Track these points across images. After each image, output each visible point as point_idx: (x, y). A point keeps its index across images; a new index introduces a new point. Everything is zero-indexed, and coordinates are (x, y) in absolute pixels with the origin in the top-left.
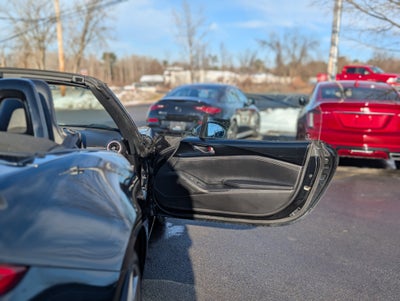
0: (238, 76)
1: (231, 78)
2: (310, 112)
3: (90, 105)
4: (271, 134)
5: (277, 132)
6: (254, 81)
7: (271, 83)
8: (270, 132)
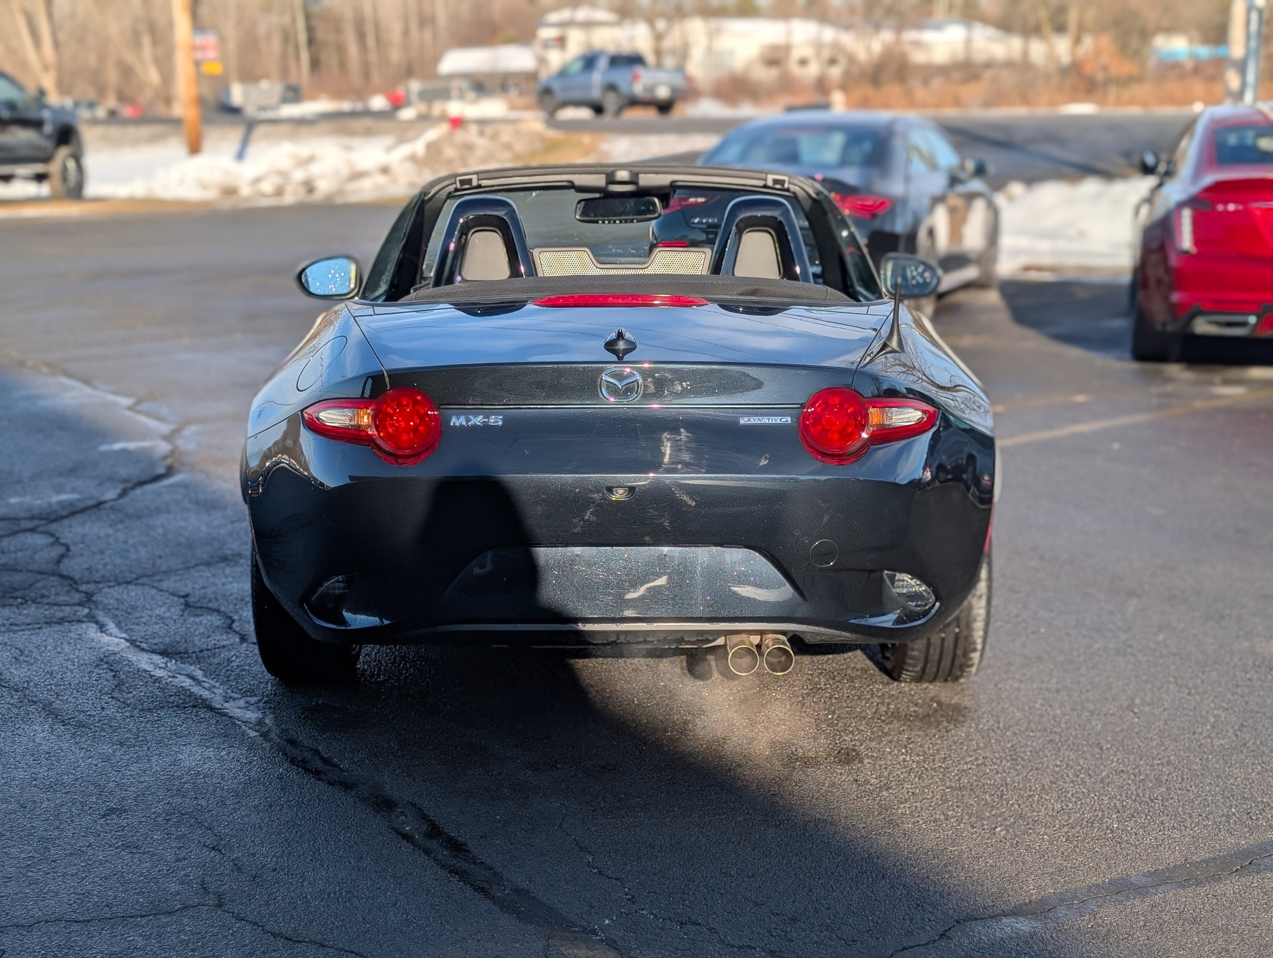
0: (848, 40)
1: (818, 45)
2: (1181, 205)
3: (309, 187)
4: (1033, 276)
5: (1052, 269)
6: (918, 57)
7: (989, 64)
8: (1027, 268)
